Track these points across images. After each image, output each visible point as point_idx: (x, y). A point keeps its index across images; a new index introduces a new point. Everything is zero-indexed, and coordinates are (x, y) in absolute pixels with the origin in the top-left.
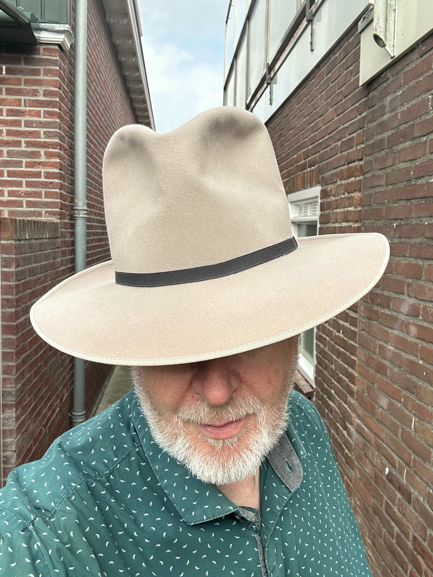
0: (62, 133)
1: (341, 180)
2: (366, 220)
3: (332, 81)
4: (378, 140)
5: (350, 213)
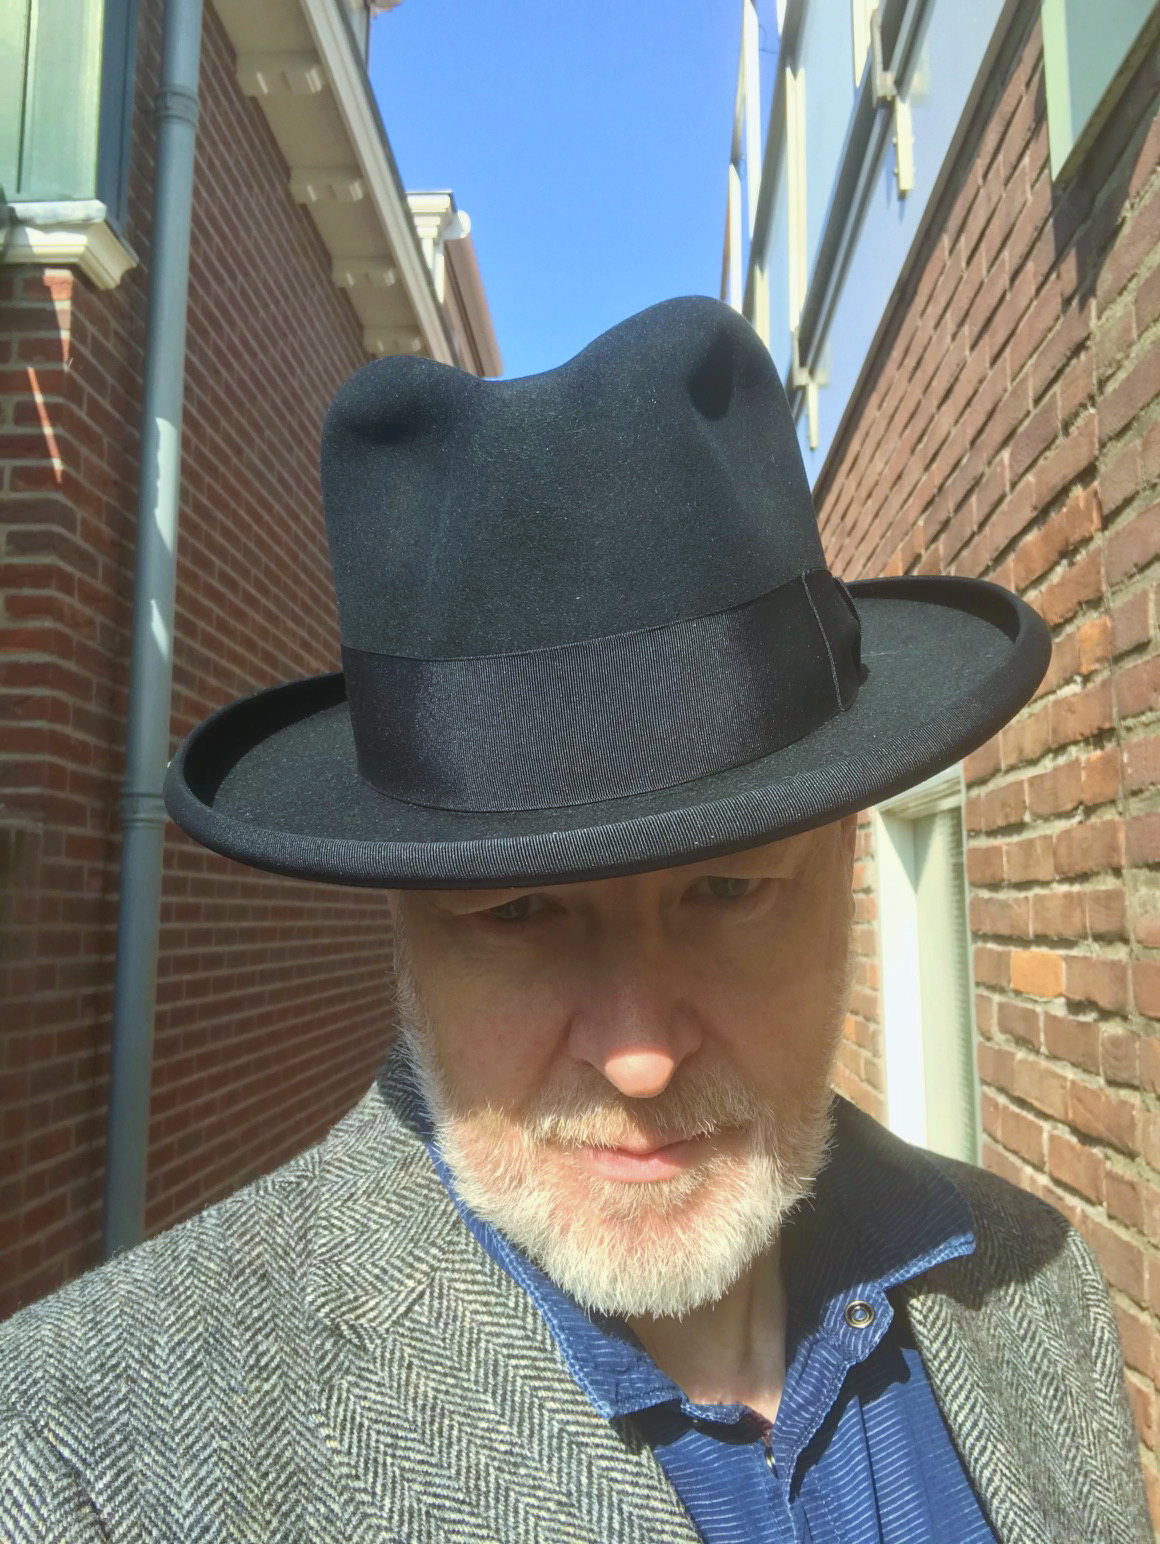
0: (77, 539)
2: (1135, 716)
3: (969, 253)
4: (1149, 352)
5: (1066, 708)
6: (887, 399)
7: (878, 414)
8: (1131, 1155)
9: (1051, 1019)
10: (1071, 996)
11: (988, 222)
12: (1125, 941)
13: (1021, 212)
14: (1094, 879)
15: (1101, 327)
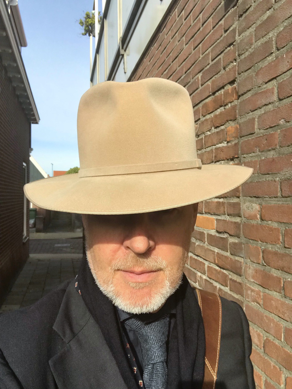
1: (204, 116)
2: (247, 154)
3: (186, 17)
4: (260, 46)
5: (220, 150)
6: (152, 59)
7: (149, 63)
8: (240, 276)
9: (210, 236)
10: (218, 230)
11: (194, 7)
12: (240, 217)
13: (207, 4)
14: (229, 198)
15: (240, 39)
